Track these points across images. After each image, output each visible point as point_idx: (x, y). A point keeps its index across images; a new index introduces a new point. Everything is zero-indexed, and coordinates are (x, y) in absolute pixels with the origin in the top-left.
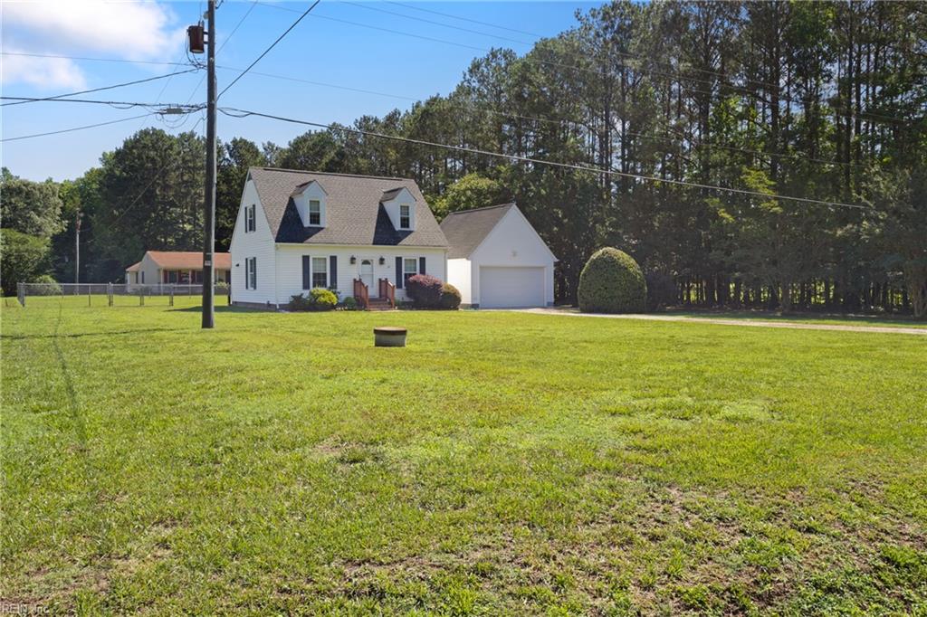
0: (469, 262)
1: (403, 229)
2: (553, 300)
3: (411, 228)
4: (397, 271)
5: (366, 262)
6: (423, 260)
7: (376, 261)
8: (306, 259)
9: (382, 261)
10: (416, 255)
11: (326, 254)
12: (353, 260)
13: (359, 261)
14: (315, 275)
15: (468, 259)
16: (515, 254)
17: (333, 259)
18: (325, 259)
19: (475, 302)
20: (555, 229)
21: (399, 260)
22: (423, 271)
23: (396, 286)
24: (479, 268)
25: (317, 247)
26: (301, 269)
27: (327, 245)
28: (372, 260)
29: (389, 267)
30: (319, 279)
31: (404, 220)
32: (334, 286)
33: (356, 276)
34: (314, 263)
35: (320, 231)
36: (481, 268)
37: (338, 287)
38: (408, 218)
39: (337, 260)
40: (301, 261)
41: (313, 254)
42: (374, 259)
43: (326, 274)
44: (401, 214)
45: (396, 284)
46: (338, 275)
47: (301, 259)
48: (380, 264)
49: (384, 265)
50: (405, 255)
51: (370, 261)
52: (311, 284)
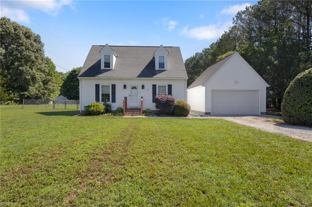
0: (204, 88)
1: (160, 69)
2: (265, 110)
3: (165, 69)
4: (153, 92)
5: (134, 88)
6: (170, 87)
7: (139, 87)
8: (97, 86)
9: (143, 87)
10: (166, 84)
11: (110, 83)
12: (125, 87)
13: (128, 87)
14: (102, 95)
15: (203, 85)
16: (236, 83)
17: (114, 86)
18: (109, 86)
19: (208, 111)
20: (268, 67)
21: (154, 86)
22: (170, 93)
23: (152, 101)
24: (211, 91)
25: (103, 80)
26: (95, 92)
27: (109, 79)
28: (137, 86)
29: (148, 90)
30: (106, 97)
31: (162, 64)
32: (114, 101)
33: (127, 96)
34: (102, 89)
35: (109, 71)
36: (212, 91)
37: (116, 101)
38: (164, 63)
39: (116, 86)
40: (95, 87)
41: (101, 83)
42: (138, 86)
43: (109, 94)
44: (159, 61)
45: (152, 100)
46: (116, 95)
47: (95, 86)
48: (142, 88)
49: (144, 89)
50: (158, 84)
51: (136, 87)
52: (101, 100)
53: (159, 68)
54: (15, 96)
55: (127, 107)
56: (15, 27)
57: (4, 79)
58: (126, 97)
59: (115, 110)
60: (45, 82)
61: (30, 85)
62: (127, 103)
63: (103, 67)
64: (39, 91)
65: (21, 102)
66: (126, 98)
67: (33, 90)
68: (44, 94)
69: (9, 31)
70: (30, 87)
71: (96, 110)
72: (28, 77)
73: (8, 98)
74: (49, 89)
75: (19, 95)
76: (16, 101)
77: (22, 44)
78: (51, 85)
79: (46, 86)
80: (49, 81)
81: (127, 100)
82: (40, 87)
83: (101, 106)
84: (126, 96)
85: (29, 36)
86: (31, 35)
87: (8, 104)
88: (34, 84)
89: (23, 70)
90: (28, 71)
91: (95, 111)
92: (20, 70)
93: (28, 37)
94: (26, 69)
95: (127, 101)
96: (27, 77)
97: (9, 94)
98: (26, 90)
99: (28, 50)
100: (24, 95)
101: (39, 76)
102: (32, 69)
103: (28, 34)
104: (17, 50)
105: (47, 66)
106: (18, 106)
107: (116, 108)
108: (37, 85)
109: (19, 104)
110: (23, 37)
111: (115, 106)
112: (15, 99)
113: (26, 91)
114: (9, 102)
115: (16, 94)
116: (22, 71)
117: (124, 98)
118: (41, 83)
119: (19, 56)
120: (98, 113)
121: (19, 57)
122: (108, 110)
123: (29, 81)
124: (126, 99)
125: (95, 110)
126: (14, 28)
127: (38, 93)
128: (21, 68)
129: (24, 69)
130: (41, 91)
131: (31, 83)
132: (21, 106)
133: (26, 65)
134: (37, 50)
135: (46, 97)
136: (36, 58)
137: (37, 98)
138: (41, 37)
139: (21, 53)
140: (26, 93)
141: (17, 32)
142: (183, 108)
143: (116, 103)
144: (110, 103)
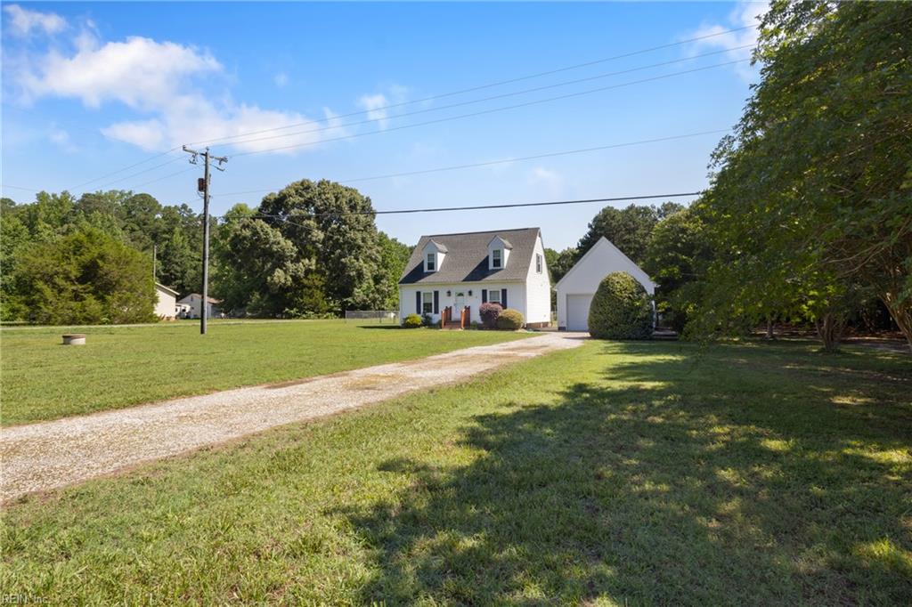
1: (494, 268)
3: (501, 267)
5: (460, 294)
6: (505, 292)
7: (466, 294)
8: (418, 294)
9: (470, 293)
10: (499, 288)
11: (431, 290)
12: (449, 293)
13: (453, 294)
14: (424, 304)
17: (436, 293)
18: (432, 293)
19: (562, 325)
21: (485, 292)
22: (504, 300)
23: (480, 313)
24: (565, 297)
25: (425, 286)
26: (416, 301)
27: (431, 284)
29: (476, 297)
30: (428, 307)
31: (497, 261)
32: (436, 312)
33: (452, 305)
34: (423, 297)
35: (433, 275)
36: (567, 296)
37: (439, 313)
38: (500, 259)
39: (439, 293)
40: (416, 296)
41: (423, 290)
42: (465, 292)
44: (494, 257)
46: (439, 303)
47: (416, 294)
48: (469, 295)
49: (472, 296)
50: (489, 288)
51: (463, 293)
52: (422, 310)
53: (494, 266)
54: (336, 304)
55: (451, 318)
57: (323, 279)
58: (450, 307)
59: (435, 322)
60: (377, 279)
61: (355, 286)
62: (451, 314)
63: (426, 270)
64: (368, 296)
65: (342, 315)
67: (359, 294)
68: (374, 301)
70: (356, 289)
72: (353, 273)
73: (327, 308)
74: (383, 292)
75: (341, 302)
76: (336, 313)
77: (345, 221)
78: (385, 284)
79: (377, 286)
80: (383, 277)
82: (369, 288)
83: (419, 318)
85: (355, 204)
86: (358, 202)
87: (327, 318)
88: (361, 283)
89: (346, 263)
90: (353, 263)
91: (413, 323)
92: (342, 263)
93: (353, 208)
94: (349, 261)
95: (451, 312)
96: (351, 274)
97: (328, 301)
98: (350, 294)
99: (353, 230)
100: (347, 302)
101: (368, 270)
102: (358, 260)
105: (380, 249)
106: (338, 320)
107: (438, 320)
108: (365, 285)
109: (341, 317)
110: (346, 208)
111: (436, 318)
112: (335, 309)
113: (350, 296)
114: (328, 314)
115: (338, 302)
116: (344, 265)
117: (448, 308)
118: (371, 281)
119: (341, 240)
120: (414, 326)
122: (428, 323)
123: (354, 280)
126: (335, 197)
127: (365, 298)
128: (343, 260)
130: (371, 295)
131: (357, 283)
132: (342, 320)
133: (350, 255)
134: (365, 227)
135: (378, 305)
136: (364, 240)
137: (365, 307)
138: (372, 201)
139: (343, 236)
140: (350, 299)
141: (338, 203)
144: (432, 314)
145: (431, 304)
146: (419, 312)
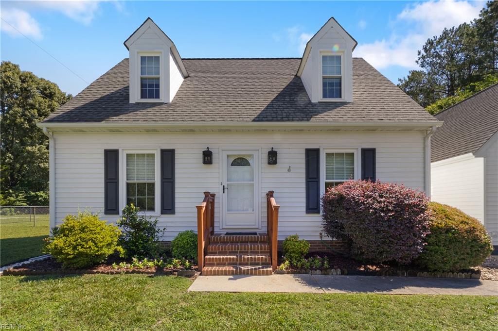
1: (329, 100)
3: (345, 98)
4: (308, 177)
5: (240, 161)
6: (369, 156)
7: (259, 160)
8: (111, 157)
9: (273, 157)
10: (354, 145)
11: (153, 146)
12: (207, 157)
13: (221, 161)
14: (129, 186)
17: (168, 157)
18: (153, 155)
21: (312, 156)
22: (370, 179)
23: (304, 209)
26: (103, 176)
28: (251, 156)
29: (289, 170)
30: (141, 194)
31: (331, 84)
32: (168, 208)
33: (216, 189)
34: (127, 165)
35: (156, 108)
37: (177, 210)
38: (340, 78)
39: (177, 156)
40: (102, 161)
41: (126, 146)
42: (255, 154)
43: (153, 185)
44: (324, 72)
45: (304, 205)
46: (176, 186)
47: (102, 156)
48: (269, 163)
49: (277, 164)
50: (327, 145)
51: (247, 158)
52: (123, 204)
53: (325, 96)
54: (19, 198)
55: (216, 230)
56: (23, 78)
58: (213, 195)
59: (172, 239)
62: (216, 215)
63: (135, 97)
66: (210, 198)
69: (11, 82)
71: (75, 248)
75: (25, 198)
77: (33, 105)
81: (216, 205)
84: (212, 191)
85: (50, 93)
86: (55, 93)
89: (33, 153)
90: (44, 153)
91: (68, 254)
92: (28, 151)
93: (48, 96)
94: (38, 151)
95: (216, 210)
99: (43, 117)
103: (48, 91)
104: (23, 115)
107: (176, 235)
110: (38, 94)
115: (22, 196)
117: (204, 196)
119: (26, 126)
121: (27, 128)
124: (213, 203)
125: (69, 250)
126: (20, 79)
128: (29, 148)
129: (37, 150)
133: (40, 144)
139: (30, 121)
141: (25, 85)
142: (476, 239)
143: (177, 215)
144: (153, 216)
145: (152, 186)
146: (111, 207)
